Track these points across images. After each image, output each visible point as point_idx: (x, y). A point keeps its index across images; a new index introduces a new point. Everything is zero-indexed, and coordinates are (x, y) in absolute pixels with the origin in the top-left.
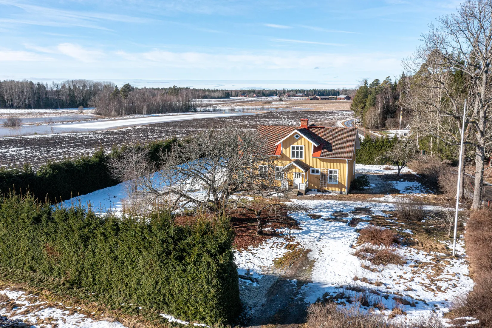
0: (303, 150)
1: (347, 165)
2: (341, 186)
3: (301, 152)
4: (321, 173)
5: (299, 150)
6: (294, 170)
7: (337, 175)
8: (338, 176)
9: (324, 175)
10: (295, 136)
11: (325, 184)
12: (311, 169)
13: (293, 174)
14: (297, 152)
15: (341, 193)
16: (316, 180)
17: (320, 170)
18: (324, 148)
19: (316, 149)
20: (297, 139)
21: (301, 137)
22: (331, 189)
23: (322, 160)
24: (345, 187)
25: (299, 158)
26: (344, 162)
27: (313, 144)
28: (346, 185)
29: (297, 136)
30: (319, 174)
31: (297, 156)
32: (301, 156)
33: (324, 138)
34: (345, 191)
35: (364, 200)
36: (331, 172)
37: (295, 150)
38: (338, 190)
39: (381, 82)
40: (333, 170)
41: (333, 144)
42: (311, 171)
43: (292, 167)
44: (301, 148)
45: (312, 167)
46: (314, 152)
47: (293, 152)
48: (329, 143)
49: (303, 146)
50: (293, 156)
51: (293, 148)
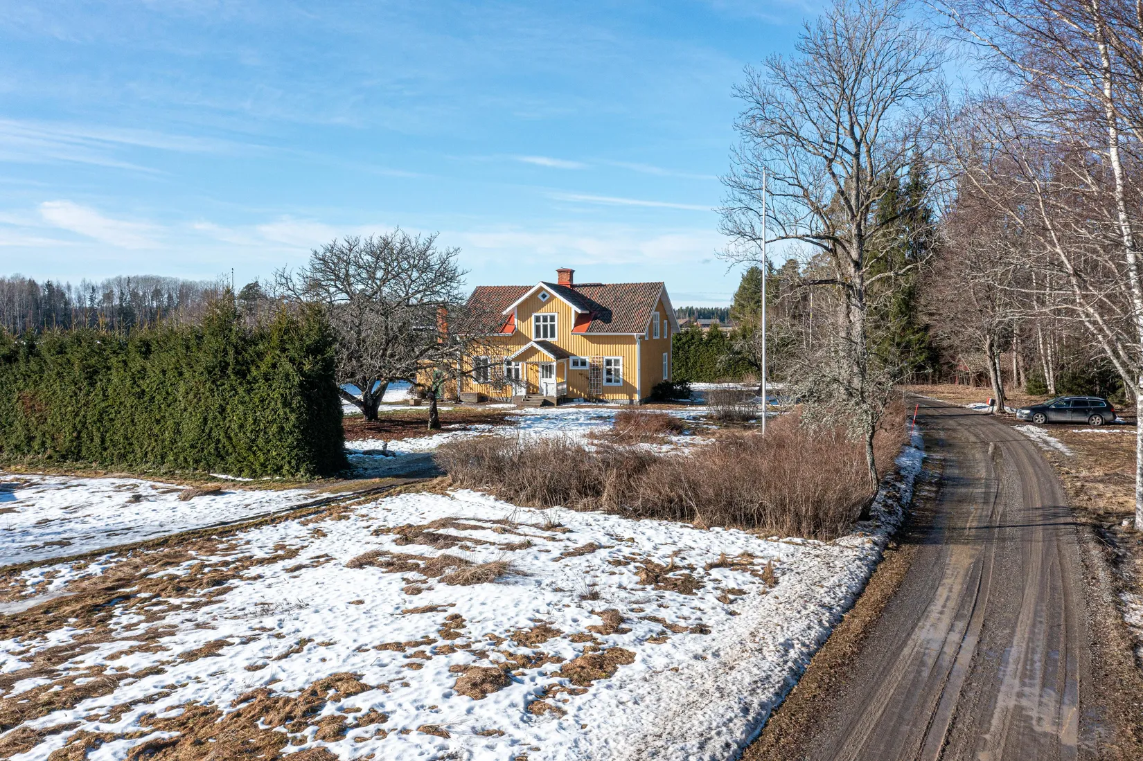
0: (556, 323)
1: (637, 347)
2: (627, 388)
3: (552, 327)
4: (591, 365)
5: (549, 323)
6: (534, 359)
7: (621, 368)
8: (621, 371)
9: (595, 369)
10: (540, 296)
11: (596, 386)
12: (571, 359)
13: (537, 371)
14: (545, 327)
15: (631, 401)
16: (581, 381)
17: (589, 360)
18: (595, 318)
19: (580, 319)
20: (544, 300)
21: (553, 297)
22: (609, 396)
23: (593, 340)
25: (549, 339)
26: (630, 340)
27: (574, 309)
28: (637, 386)
29: (544, 296)
30: (587, 368)
31: (545, 336)
32: (553, 335)
33: (599, 301)
34: (637, 397)
35: (670, 408)
36: (609, 363)
37: (541, 323)
38: (624, 398)
40: (612, 358)
41: (614, 310)
42: (571, 363)
43: (532, 351)
44: (552, 319)
45: (573, 355)
46: (575, 326)
47: (538, 328)
48: (607, 310)
49: (556, 315)
50: (538, 335)
51: (538, 319)
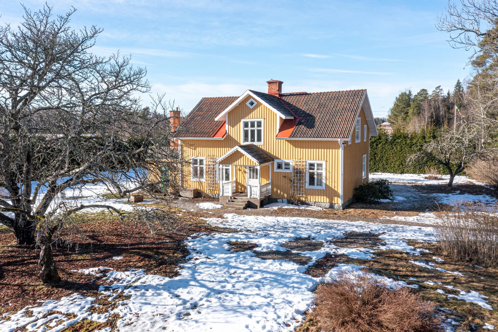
0: (262, 128)
1: (341, 152)
2: (330, 193)
3: (259, 132)
4: (294, 169)
5: (256, 128)
6: (240, 162)
7: (324, 172)
8: (324, 174)
9: (298, 172)
10: (248, 104)
11: (299, 189)
12: (276, 161)
13: (245, 172)
14: (253, 132)
15: (332, 206)
16: (285, 183)
17: (292, 163)
18: (300, 123)
19: (285, 125)
20: (251, 107)
21: (259, 104)
22: (312, 199)
23: (295, 144)
24: (338, 196)
25: (256, 143)
26: (335, 146)
27: (280, 115)
28: (340, 191)
29: (252, 104)
30: (291, 170)
31: (253, 140)
32: (259, 140)
33: (304, 108)
34: (339, 202)
35: (374, 219)
36: (312, 165)
37: (249, 129)
38: (324, 201)
39: (430, 92)
40: (316, 162)
41: (318, 117)
42: (276, 166)
43: (236, 156)
44: (259, 124)
45: (278, 158)
46: (280, 130)
47: (246, 133)
48: (311, 116)
49: (262, 120)
50: (246, 139)
51: (246, 125)
